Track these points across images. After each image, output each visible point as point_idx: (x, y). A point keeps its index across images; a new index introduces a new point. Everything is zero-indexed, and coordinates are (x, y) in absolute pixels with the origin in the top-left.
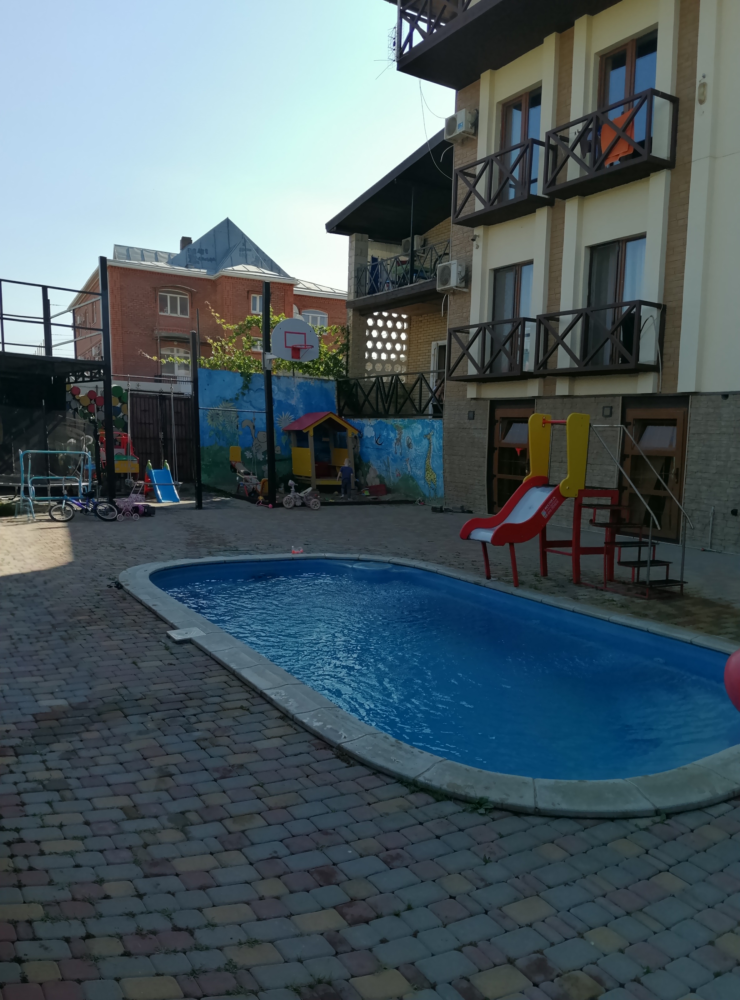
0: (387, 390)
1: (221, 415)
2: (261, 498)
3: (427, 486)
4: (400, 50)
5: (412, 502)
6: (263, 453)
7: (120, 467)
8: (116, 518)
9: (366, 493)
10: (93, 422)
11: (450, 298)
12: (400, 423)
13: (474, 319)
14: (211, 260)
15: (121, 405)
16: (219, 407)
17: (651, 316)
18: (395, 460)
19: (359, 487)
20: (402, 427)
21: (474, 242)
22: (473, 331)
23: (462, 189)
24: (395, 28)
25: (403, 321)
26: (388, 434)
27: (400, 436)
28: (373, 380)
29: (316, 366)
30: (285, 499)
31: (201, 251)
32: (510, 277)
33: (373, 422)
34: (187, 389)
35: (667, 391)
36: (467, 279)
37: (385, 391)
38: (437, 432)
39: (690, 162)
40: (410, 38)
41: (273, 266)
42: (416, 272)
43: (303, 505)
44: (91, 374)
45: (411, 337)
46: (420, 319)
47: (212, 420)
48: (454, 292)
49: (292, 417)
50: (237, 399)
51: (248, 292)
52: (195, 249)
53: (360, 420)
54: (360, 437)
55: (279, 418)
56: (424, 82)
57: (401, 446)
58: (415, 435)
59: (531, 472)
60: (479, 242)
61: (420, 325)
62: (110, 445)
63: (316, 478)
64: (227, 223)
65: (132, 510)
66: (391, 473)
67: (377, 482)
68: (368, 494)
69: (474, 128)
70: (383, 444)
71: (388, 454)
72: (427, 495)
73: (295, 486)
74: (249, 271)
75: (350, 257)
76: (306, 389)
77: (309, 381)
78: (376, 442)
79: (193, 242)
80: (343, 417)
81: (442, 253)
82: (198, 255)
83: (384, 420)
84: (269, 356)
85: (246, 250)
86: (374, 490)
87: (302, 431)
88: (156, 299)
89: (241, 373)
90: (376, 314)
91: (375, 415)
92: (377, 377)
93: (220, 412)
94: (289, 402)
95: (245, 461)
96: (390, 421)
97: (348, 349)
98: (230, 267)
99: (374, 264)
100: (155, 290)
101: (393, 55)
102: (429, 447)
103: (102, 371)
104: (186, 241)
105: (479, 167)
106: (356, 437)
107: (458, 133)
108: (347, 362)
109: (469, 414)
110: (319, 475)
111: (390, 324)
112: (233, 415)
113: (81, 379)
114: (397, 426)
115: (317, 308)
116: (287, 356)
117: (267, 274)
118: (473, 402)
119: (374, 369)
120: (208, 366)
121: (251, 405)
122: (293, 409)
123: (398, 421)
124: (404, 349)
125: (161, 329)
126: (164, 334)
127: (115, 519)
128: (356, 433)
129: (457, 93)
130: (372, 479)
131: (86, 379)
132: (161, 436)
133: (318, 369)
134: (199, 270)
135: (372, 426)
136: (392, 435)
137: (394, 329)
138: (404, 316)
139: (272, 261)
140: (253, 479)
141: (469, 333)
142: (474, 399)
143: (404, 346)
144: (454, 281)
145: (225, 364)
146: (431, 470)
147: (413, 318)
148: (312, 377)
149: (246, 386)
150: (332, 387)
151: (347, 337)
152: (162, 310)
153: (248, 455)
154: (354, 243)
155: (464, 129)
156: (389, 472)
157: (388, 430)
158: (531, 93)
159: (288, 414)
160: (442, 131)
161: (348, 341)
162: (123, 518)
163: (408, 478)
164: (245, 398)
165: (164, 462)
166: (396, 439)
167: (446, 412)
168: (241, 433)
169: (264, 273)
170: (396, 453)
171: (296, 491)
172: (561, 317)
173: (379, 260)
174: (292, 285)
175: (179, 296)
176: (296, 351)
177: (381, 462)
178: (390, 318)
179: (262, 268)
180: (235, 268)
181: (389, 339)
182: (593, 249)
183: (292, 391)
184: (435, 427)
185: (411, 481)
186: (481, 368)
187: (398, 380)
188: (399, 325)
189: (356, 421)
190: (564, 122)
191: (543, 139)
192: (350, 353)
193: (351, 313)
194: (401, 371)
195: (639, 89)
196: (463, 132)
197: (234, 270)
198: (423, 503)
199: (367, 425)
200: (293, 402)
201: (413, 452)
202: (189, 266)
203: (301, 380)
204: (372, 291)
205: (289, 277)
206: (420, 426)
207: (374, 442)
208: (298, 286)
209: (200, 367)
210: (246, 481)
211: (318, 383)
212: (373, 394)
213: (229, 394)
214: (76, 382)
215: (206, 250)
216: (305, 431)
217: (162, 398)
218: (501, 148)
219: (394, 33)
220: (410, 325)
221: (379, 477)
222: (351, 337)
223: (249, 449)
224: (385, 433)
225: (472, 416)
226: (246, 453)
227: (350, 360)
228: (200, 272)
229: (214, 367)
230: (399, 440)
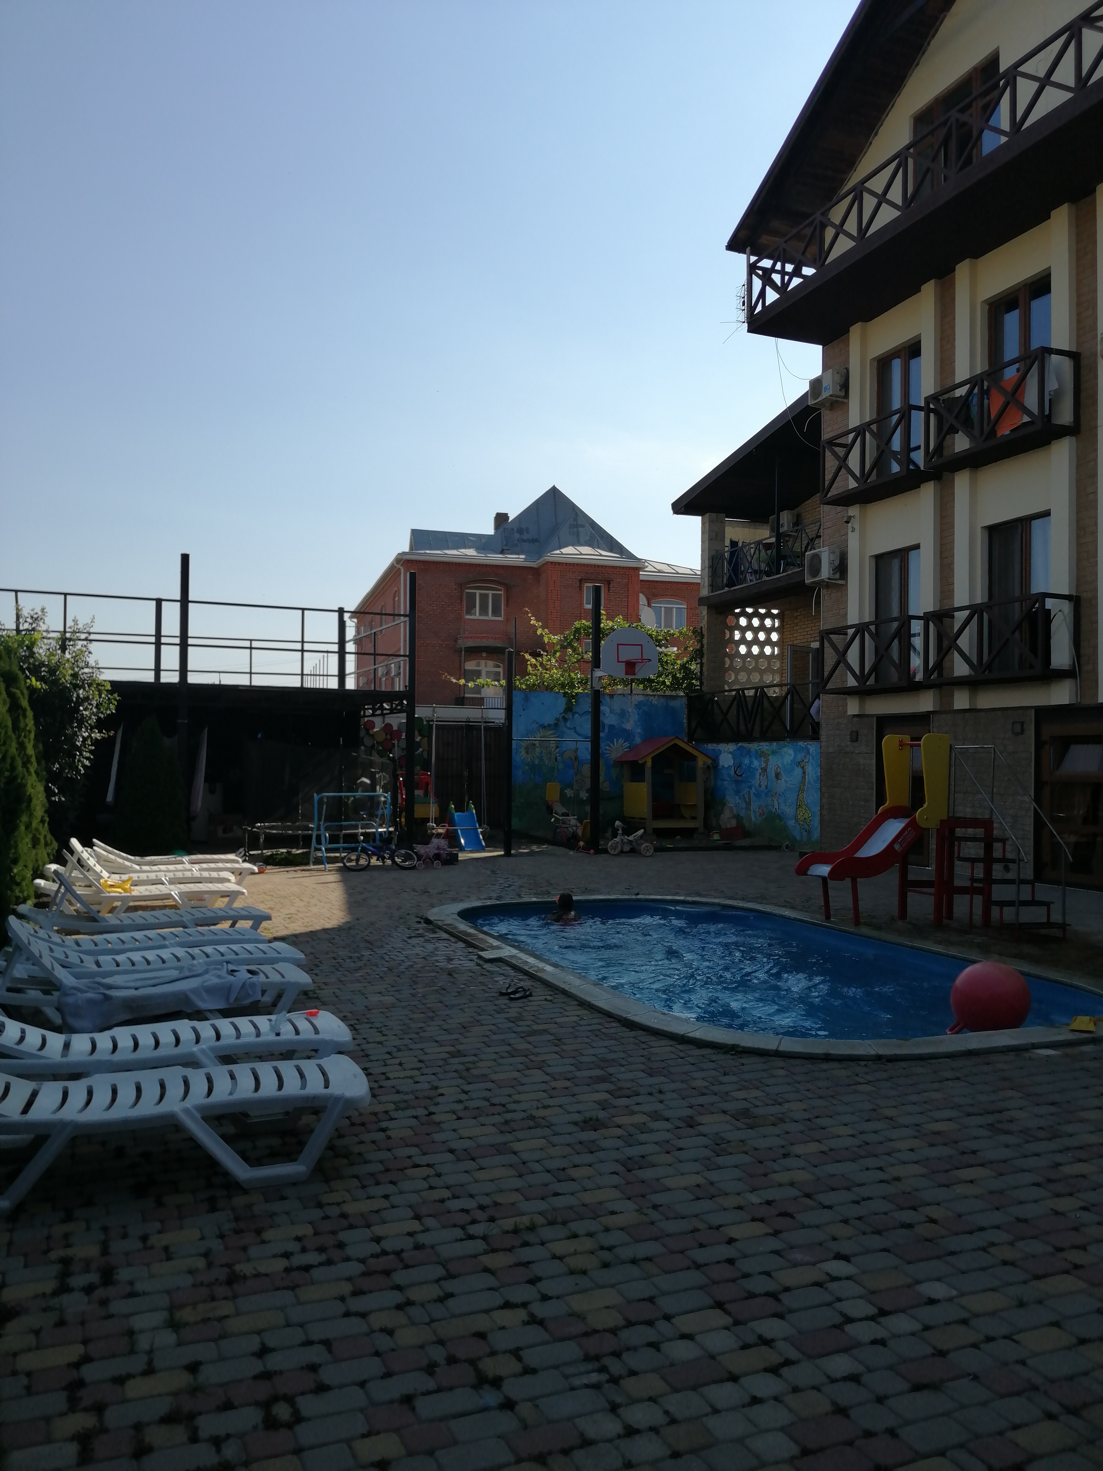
0: (749, 706)
1: (537, 745)
2: (581, 844)
3: (798, 827)
4: (751, 308)
5: (777, 848)
6: (587, 791)
7: (419, 812)
8: (415, 866)
9: (716, 837)
10: (393, 760)
11: (823, 592)
12: (767, 748)
13: (853, 618)
14: (534, 541)
15: (421, 739)
16: (536, 736)
17: (1060, 611)
18: (758, 795)
19: (708, 828)
20: (769, 753)
21: (850, 524)
22: (851, 632)
23: (830, 464)
24: (744, 285)
25: (773, 617)
26: (751, 762)
27: (767, 765)
28: (734, 693)
29: (661, 679)
30: (610, 843)
31: (520, 531)
32: (896, 564)
33: (732, 747)
34: (498, 716)
35: (1087, 702)
36: (841, 568)
37: (747, 706)
38: (813, 758)
39: (1096, 427)
40: (762, 294)
41: (613, 545)
42: (784, 558)
43: (633, 851)
44: (392, 706)
45: (784, 637)
46: (796, 614)
47: (527, 753)
48: (828, 585)
49: (627, 744)
50: (556, 725)
51: (581, 581)
52: (513, 529)
53: (715, 745)
54: (714, 767)
55: (610, 746)
56: (782, 342)
57: (767, 777)
58: (785, 763)
59: (888, 802)
60: (855, 523)
61: (796, 621)
62: (410, 785)
63: (653, 819)
64: (554, 494)
65: (433, 857)
66: (752, 812)
67: (733, 823)
68: (719, 838)
69: (844, 390)
70: (744, 775)
71: (750, 787)
72: (798, 838)
73: (623, 829)
74: (581, 554)
75: (703, 542)
76: (645, 708)
77: (651, 698)
78: (735, 772)
79: (511, 519)
80: (694, 743)
81: (814, 536)
82: (517, 536)
83: (746, 745)
84: (598, 673)
85: (577, 526)
86: (727, 834)
87: (637, 761)
88: (462, 598)
89: (564, 693)
90: (737, 611)
91: (736, 737)
92: (737, 690)
93: (536, 742)
94: (624, 726)
95: (564, 800)
96: (754, 746)
97: (702, 657)
98: (556, 550)
99: (733, 549)
100: (462, 586)
101: (742, 316)
102: (804, 778)
103: (405, 702)
104: (501, 519)
105: (851, 436)
106: (708, 767)
107: (824, 397)
108: (701, 672)
109: (851, 735)
110: (656, 816)
111: (756, 622)
112: (553, 745)
113: (379, 712)
114: (763, 752)
115: (672, 596)
116: (620, 672)
117: (605, 556)
118: (855, 719)
119: (736, 680)
120: (524, 687)
121: (576, 732)
122: (628, 735)
123: (765, 746)
124: (776, 652)
125: (467, 638)
126: (470, 643)
127: (413, 868)
128: (709, 762)
129: (823, 348)
130: (727, 820)
131: (385, 712)
132: (466, 774)
133: (664, 683)
134: (517, 556)
135: (730, 753)
136: (756, 763)
137: (762, 627)
138: (775, 612)
139: (611, 538)
140: (573, 820)
141: (847, 634)
142: (857, 716)
143: (776, 649)
144: (825, 573)
145: (545, 683)
146: (804, 807)
147: (786, 612)
148: (655, 693)
149: (569, 709)
150: (680, 704)
151: (701, 641)
152: (469, 612)
153: (569, 793)
154: (707, 525)
155: (831, 393)
156: (750, 810)
157: (750, 757)
158: (910, 347)
159: (621, 741)
160: (806, 394)
161: (702, 646)
162: (423, 866)
163: (773, 819)
164: (568, 724)
165: (468, 804)
166: (762, 768)
167: (823, 733)
168: (561, 766)
169: (601, 555)
170: (760, 786)
171: (623, 834)
172: (955, 613)
173: (740, 544)
174: (638, 569)
175: (490, 593)
176: (630, 666)
177: (740, 798)
178: (756, 614)
179: (598, 548)
180: (565, 550)
181: (756, 641)
182: (993, 530)
183: (628, 712)
184: (811, 752)
185: (778, 821)
186: (861, 678)
187: (764, 694)
188: (768, 622)
189: (710, 746)
190: (949, 384)
191: (922, 404)
192: (704, 660)
193: (704, 611)
194: (773, 680)
195: (1035, 345)
196: (830, 396)
197: (562, 554)
198: (790, 848)
199: (724, 752)
200: (628, 726)
201: (782, 785)
202: (505, 551)
203: (641, 698)
204: (731, 583)
205: (636, 558)
206: (791, 752)
207: (732, 773)
208: (646, 569)
209: (515, 690)
210: (564, 823)
211: (663, 700)
212: (734, 711)
213: (549, 719)
214: (373, 715)
215: (527, 529)
216: (641, 762)
217: (469, 728)
218: (878, 413)
219: (743, 292)
220: (783, 622)
221: (737, 817)
222: (705, 641)
223: (570, 786)
224: (746, 761)
225: (855, 737)
226: (566, 791)
227: (704, 669)
228: (519, 558)
229: (532, 688)
230: (764, 770)
